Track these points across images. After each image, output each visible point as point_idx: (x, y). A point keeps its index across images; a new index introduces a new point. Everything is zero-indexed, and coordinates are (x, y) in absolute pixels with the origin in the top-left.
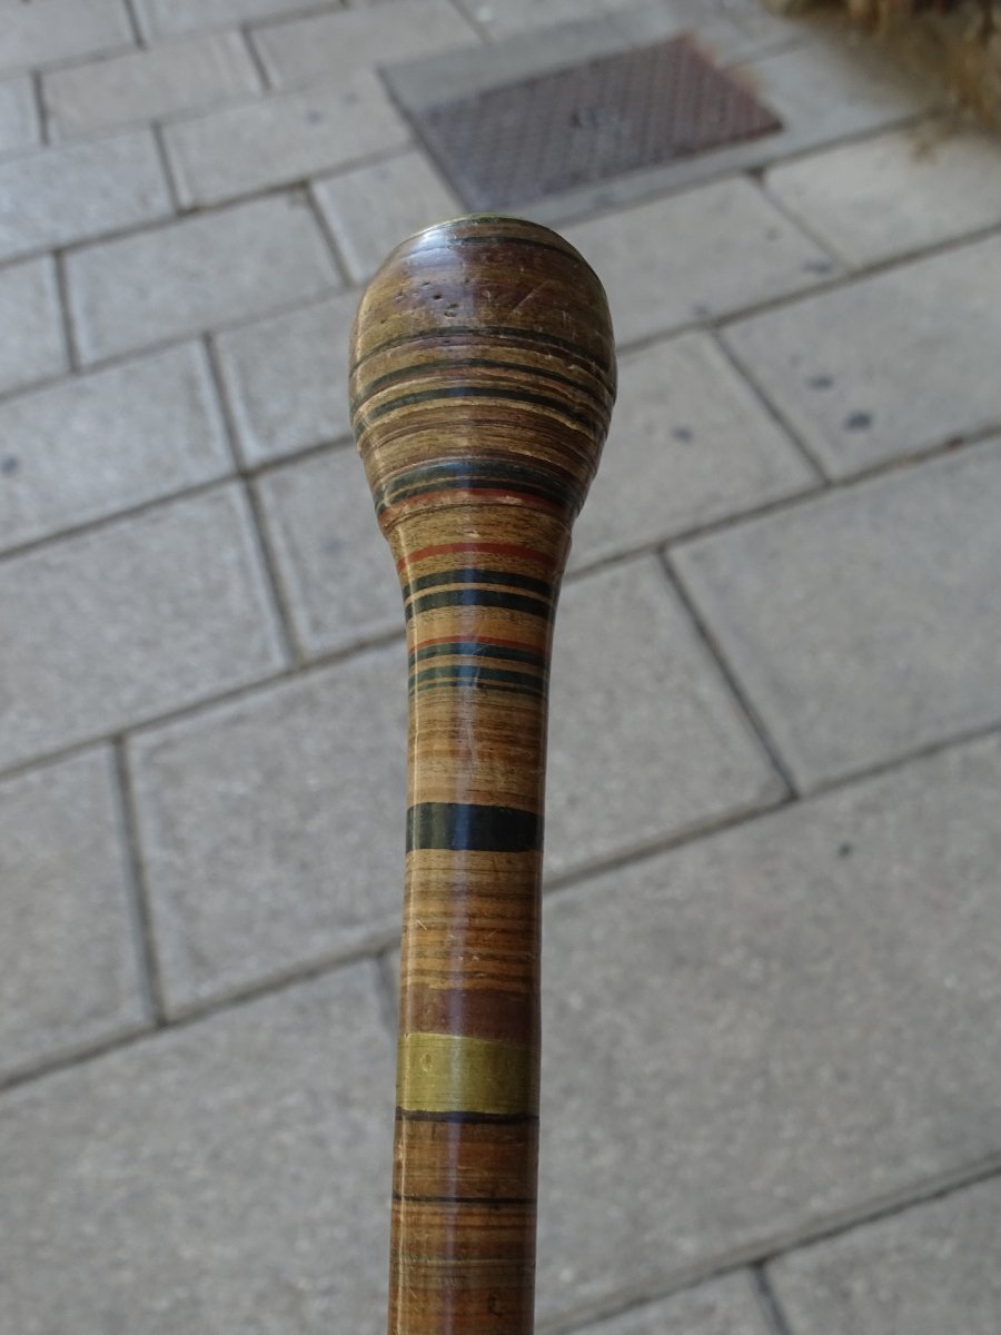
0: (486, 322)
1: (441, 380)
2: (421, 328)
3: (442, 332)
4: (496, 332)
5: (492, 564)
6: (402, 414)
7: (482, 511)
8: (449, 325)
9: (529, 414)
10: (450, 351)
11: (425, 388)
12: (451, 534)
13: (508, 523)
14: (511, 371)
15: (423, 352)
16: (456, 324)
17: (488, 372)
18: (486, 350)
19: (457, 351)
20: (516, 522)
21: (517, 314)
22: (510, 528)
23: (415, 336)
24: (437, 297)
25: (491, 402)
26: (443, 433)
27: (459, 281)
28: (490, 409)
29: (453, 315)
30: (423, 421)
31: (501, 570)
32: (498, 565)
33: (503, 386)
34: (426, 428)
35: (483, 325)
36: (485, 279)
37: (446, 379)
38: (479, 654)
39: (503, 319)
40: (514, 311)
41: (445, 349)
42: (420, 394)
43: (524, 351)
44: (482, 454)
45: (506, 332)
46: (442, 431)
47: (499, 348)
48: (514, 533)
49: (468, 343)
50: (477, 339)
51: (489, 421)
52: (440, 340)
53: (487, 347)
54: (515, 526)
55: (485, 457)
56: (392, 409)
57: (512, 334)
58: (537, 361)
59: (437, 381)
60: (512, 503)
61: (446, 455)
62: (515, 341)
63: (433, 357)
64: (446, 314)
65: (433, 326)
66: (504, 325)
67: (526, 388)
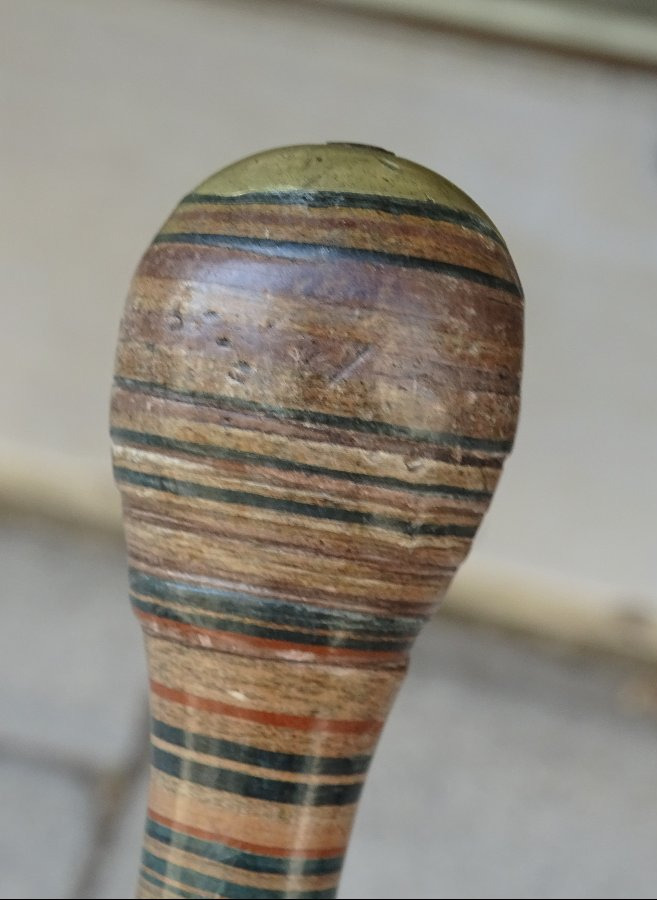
0: (286, 401)
1: (212, 474)
2: (192, 387)
3: (220, 402)
4: (300, 417)
5: (261, 740)
6: (158, 497)
7: (255, 667)
8: (232, 395)
9: (341, 537)
10: (229, 435)
11: (191, 478)
12: (209, 686)
13: (291, 685)
14: (316, 477)
15: (193, 425)
16: (242, 395)
17: (283, 476)
18: (282, 445)
19: (239, 438)
20: (303, 685)
21: (335, 391)
22: (293, 692)
23: (184, 394)
24: (223, 341)
25: (283, 518)
26: (211, 546)
27: (256, 324)
28: (279, 527)
29: (240, 379)
30: (184, 520)
31: (273, 749)
32: (268, 741)
33: (303, 498)
34: (187, 529)
35: (281, 405)
36: (297, 327)
37: (218, 475)
38: (227, 862)
39: (311, 399)
40: (332, 386)
41: (222, 430)
42: (184, 484)
43: (339, 448)
44: (262, 586)
45: (314, 418)
46: (208, 541)
47: (302, 442)
48: (299, 699)
49: (256, 429)
50: (271, 424)
51: (277, 544)
52: (217, 413)
53: (283, 439)
54: (301, 690)
55: (267, 592)
56: (147, 485)
57: (323, 422)
58: (358, 464)
59: (207, 473)
60: (299, 659)
61: (211, 575)
62: (328, 433)
63: (204, 438)
64: (230, 375)
65: (209, 390)
66: (313, 408)
67: (337, 500)
